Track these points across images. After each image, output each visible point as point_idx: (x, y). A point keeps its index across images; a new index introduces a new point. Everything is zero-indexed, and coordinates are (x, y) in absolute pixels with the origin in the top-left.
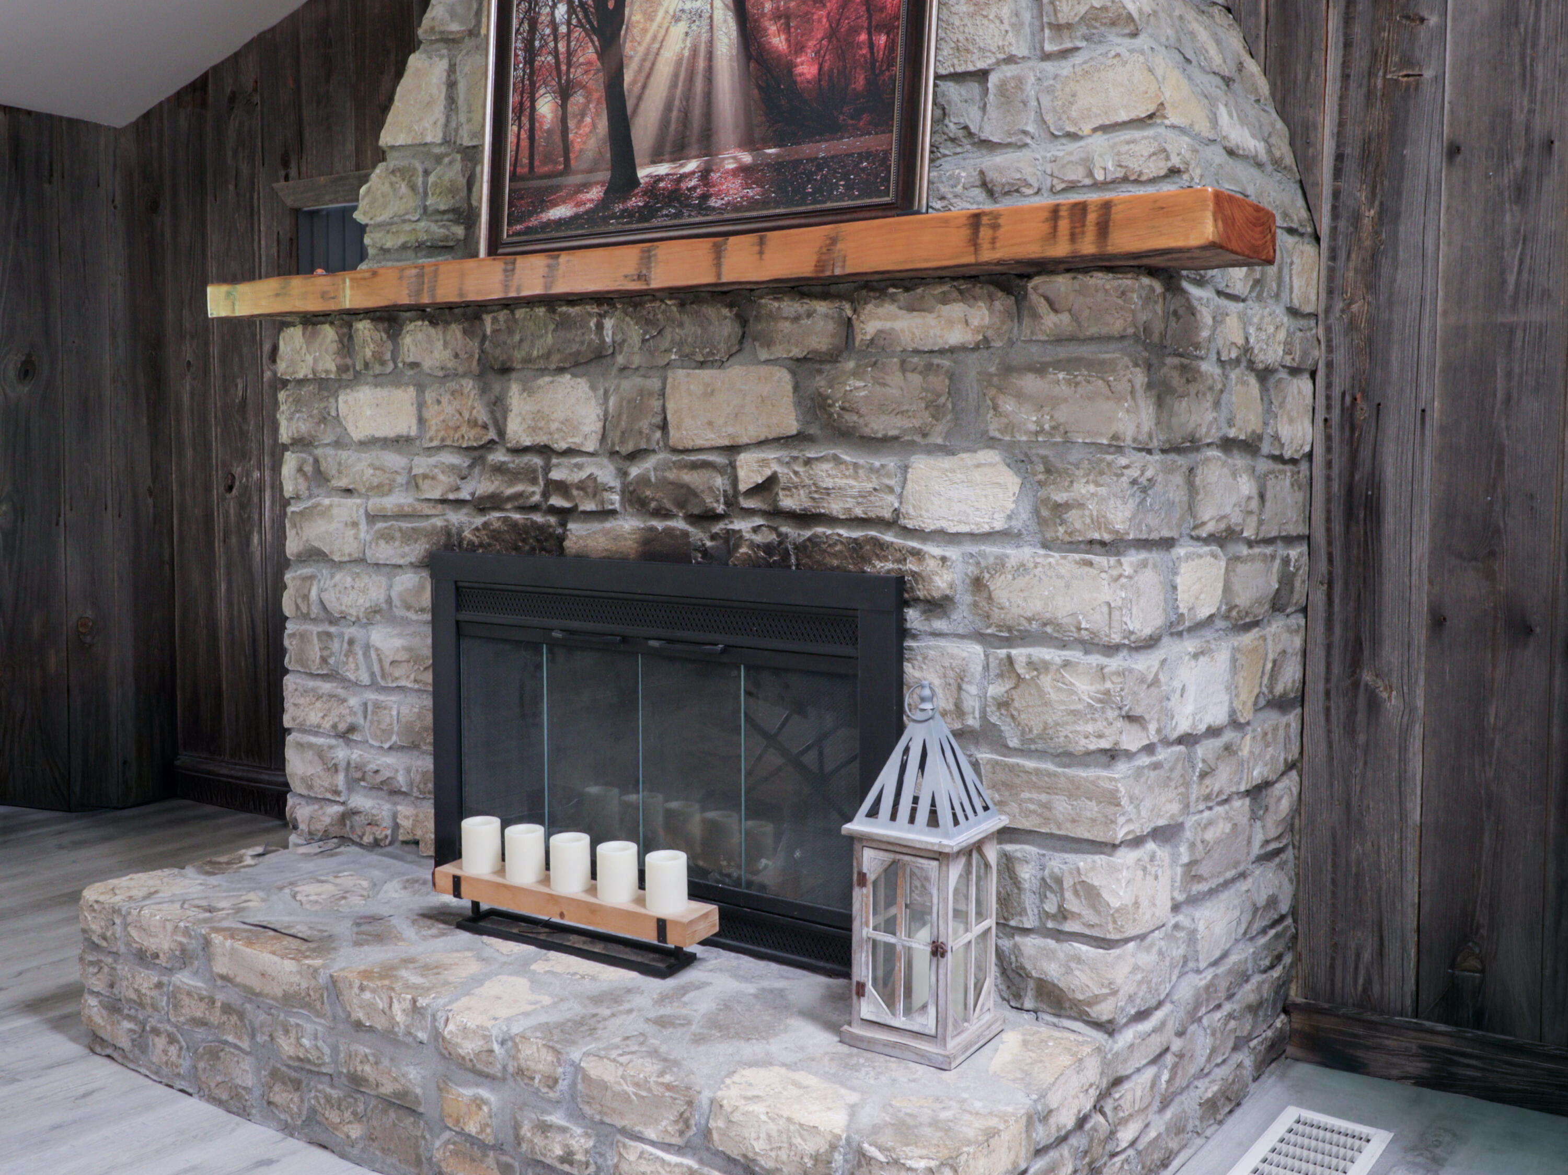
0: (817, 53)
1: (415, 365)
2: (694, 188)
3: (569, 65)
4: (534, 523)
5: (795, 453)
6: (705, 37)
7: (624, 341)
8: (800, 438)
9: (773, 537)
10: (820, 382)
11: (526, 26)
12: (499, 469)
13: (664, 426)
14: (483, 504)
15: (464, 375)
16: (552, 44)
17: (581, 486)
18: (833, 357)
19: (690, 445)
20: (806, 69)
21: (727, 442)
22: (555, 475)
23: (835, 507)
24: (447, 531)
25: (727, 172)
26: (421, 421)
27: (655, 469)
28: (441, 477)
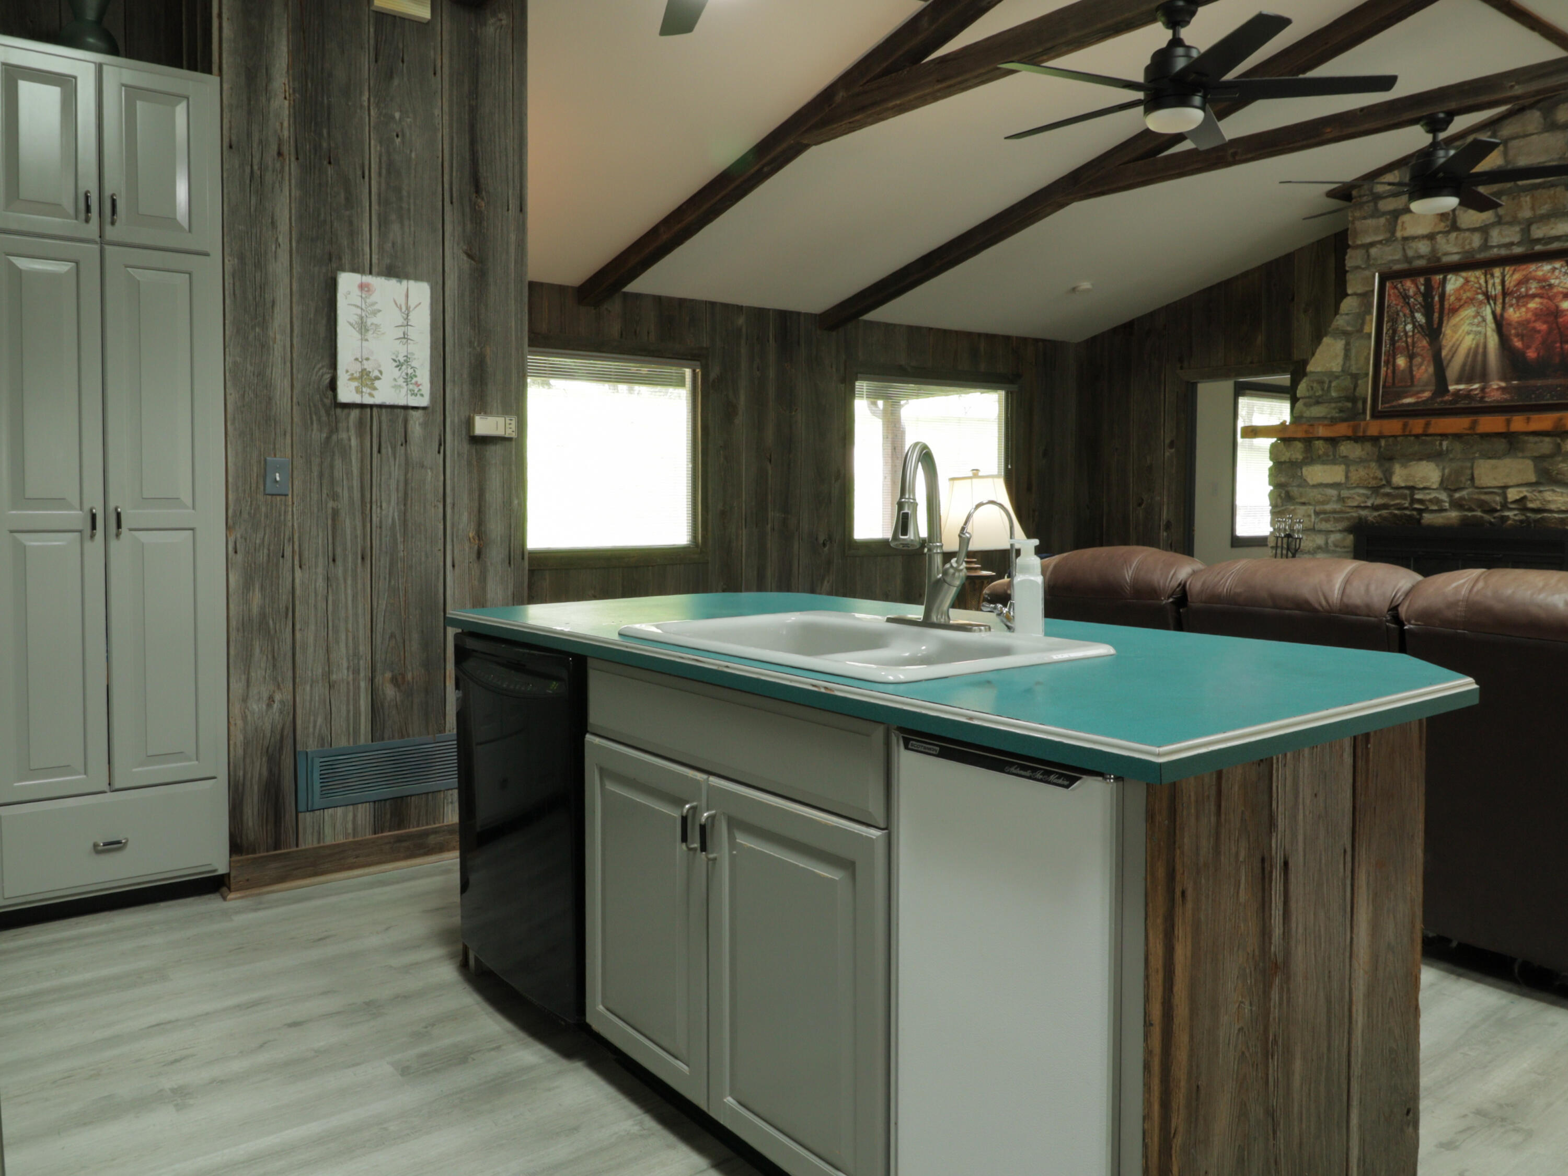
0: (1537, 349)
1: (1346, 457)
2: (1477, 394)
3: (1413, 347)
4: (1406, 515)
5: (1534, 489)
6: (1482, 341)
7: (1453, 449)
8: (1537, 484)
9: (1523, 517)
10: (1546, 464)
11: (1391, 331)
12: (1387, 495)
13: (1472, 479)
14: (1375, 508)
15: (1371, 461)
16: (1404, 339)
17: (1431, 501)
18: (1552, 456)
19: (1485, 486)
20: (1531, 354)
21: (1503, 485)
22: (1417, 496)
23: (1553, 507)
24: (1360, 518)
25: (1494, 389)
26: (1347, 477)
27: (1468, 494)
28: (1357, 498)
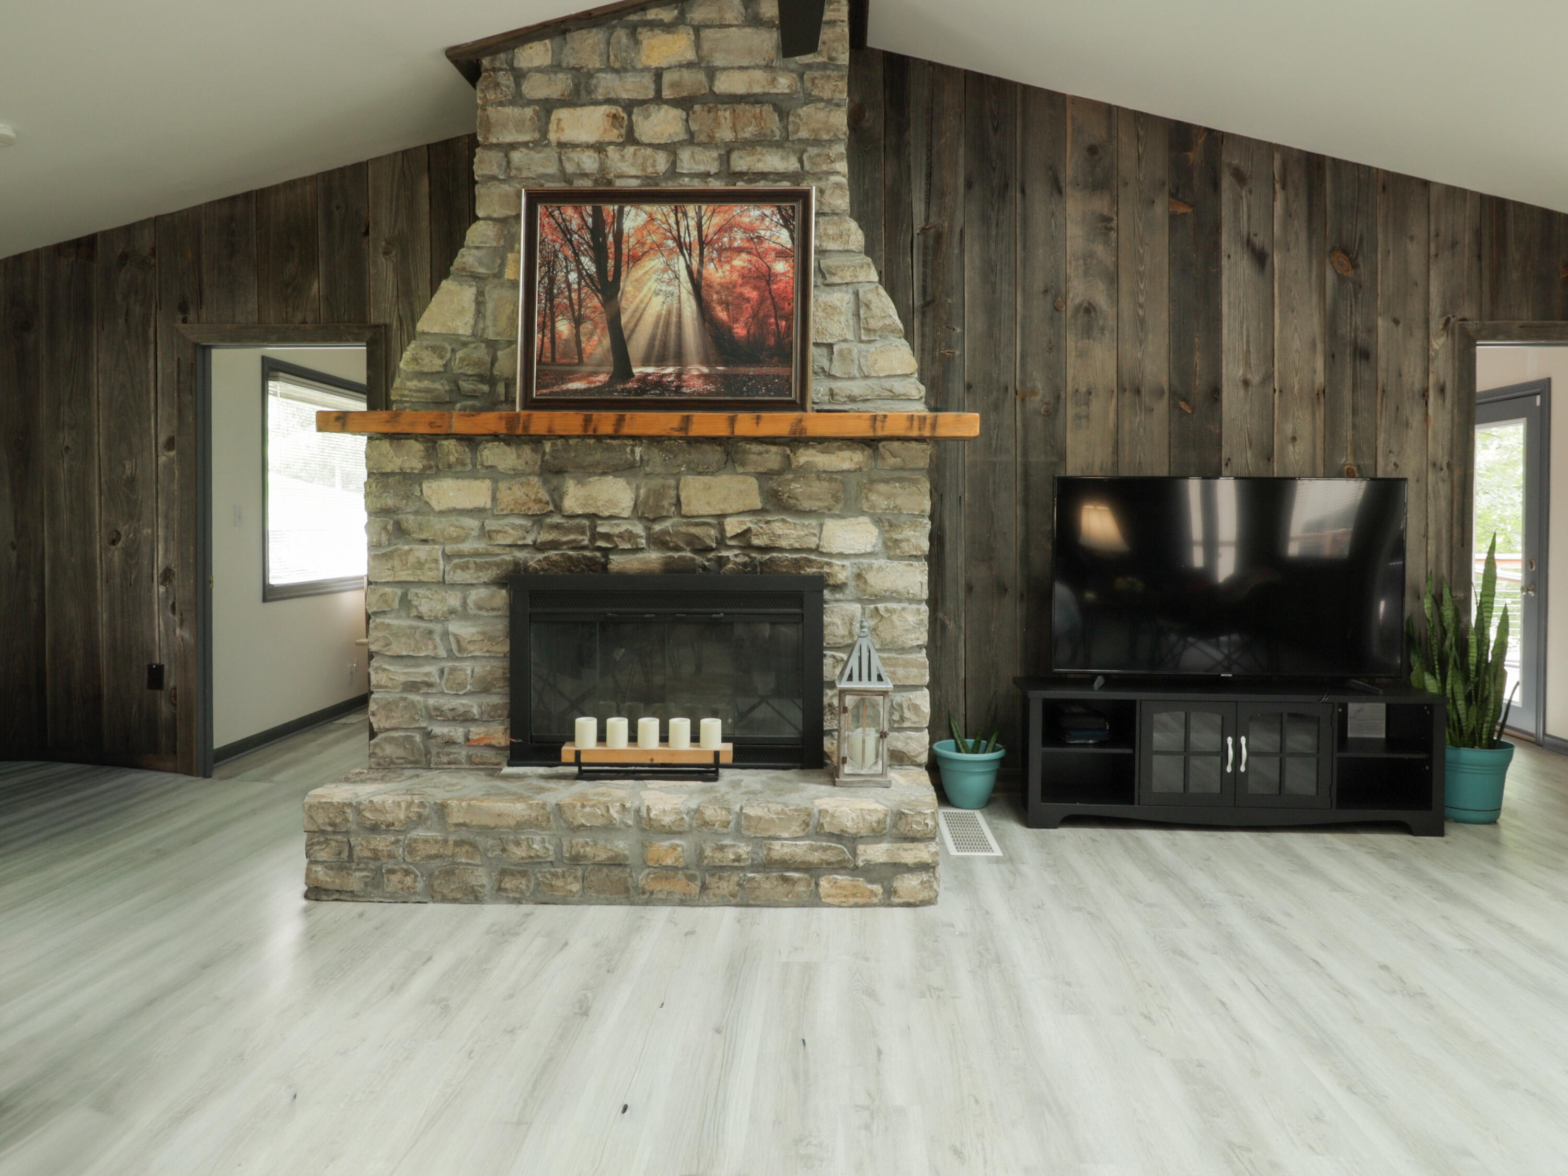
0: (746, 324)
1: (491, 467)
2: (672, 382)
3: (580, 306)
4: (584, 557)
5: (759, 518)
6: (675, 306)
7: (648, 461)
8: (763, 511)
9: (747, 559)
10: (773, 484)
11: (546, 280)
12: (557, 527)
13: (678, 503)
14: (538, 547)
15: (530, 474)
16: (567, 293)
17: (620, 536)
18: (780, 473)
19: (695, 514)
20: (740, 330)
21: (719, 513)
22: (601, 529)
23: (784, 543)
24: (516, 564)
25: (694, 376)
26: (494, 499)
27: (672, 526)
28: (511, 531)
